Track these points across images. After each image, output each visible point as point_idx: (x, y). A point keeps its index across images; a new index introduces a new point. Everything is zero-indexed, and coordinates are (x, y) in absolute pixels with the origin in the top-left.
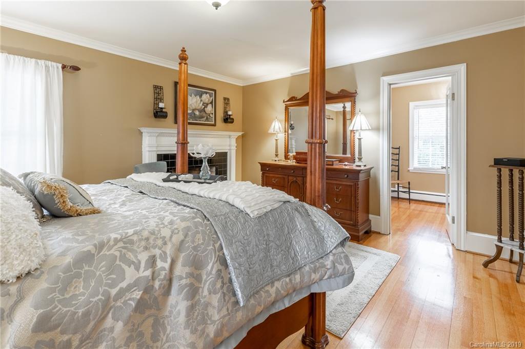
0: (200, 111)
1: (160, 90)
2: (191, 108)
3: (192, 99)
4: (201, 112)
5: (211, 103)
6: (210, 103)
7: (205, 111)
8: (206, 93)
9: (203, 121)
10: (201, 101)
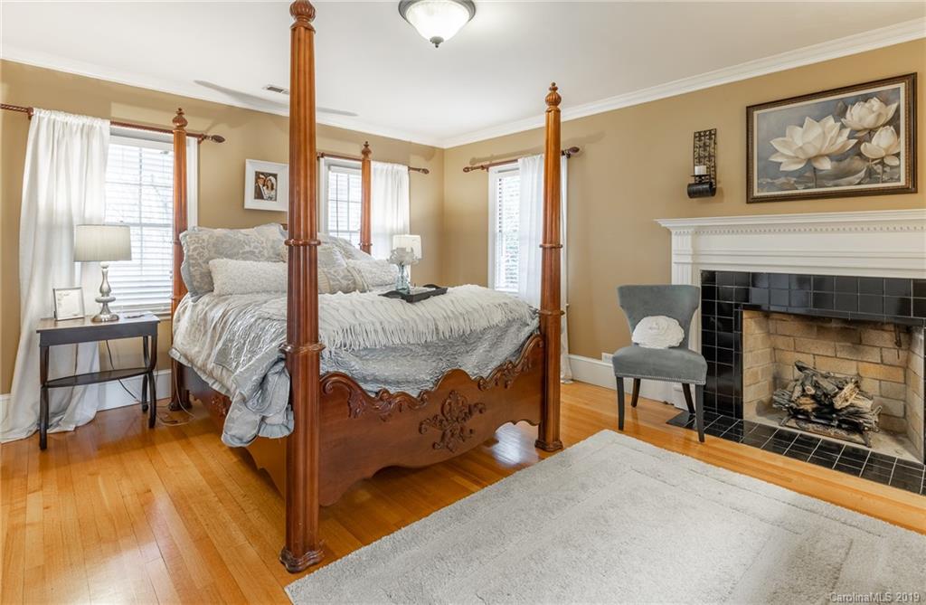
0: (838, 157)
1: (710, 139)
2: (802, 157)
3: (804, 132)
4: (840, 160)
5: (894, 122)
6: (889, 123)
7: (860, 155)
8: (866, 99)
9: (850, 184)
10: (843, 127)
